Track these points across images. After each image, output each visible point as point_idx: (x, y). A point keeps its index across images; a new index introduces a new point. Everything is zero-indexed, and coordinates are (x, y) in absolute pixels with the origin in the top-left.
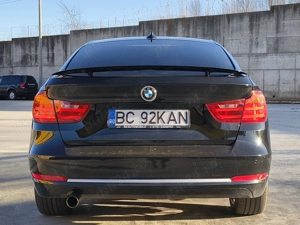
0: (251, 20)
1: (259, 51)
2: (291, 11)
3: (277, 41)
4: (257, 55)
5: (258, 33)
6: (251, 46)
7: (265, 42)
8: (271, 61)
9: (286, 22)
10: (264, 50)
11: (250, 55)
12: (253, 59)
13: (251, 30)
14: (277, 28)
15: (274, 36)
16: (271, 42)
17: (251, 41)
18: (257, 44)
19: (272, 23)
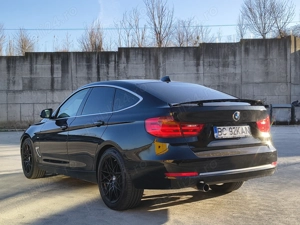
0: (8, 63)
1: (16, 88)
2: (42, 58)
3: (31, 80)
4: (14, 92)
5: (15, 73)
6: (8, 84)
7: (21, 82)
8: (26, 97)
9: (38, 66)
10: (21, 88)
11: (8, 91)
12: (10, 95)
13: (9, 71)
14: (31, 70)
15: (29, 76)
16: (26, 81)
17: (9, 80)
18: (14, 83)
19: (26, 66)
